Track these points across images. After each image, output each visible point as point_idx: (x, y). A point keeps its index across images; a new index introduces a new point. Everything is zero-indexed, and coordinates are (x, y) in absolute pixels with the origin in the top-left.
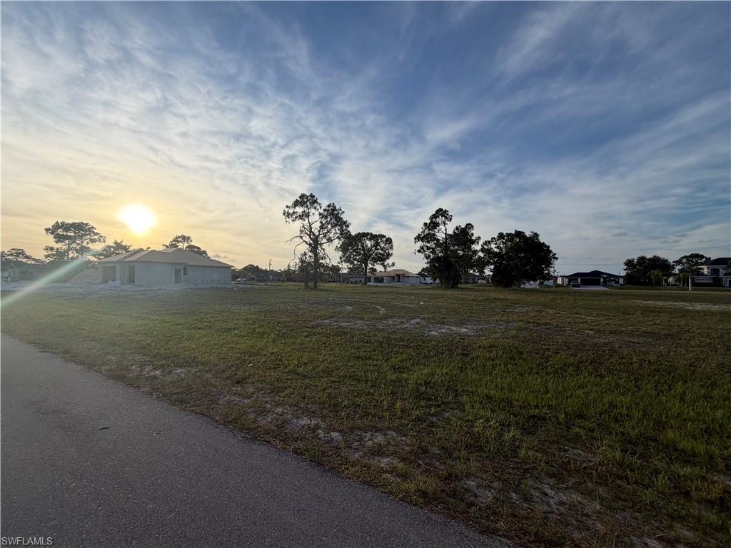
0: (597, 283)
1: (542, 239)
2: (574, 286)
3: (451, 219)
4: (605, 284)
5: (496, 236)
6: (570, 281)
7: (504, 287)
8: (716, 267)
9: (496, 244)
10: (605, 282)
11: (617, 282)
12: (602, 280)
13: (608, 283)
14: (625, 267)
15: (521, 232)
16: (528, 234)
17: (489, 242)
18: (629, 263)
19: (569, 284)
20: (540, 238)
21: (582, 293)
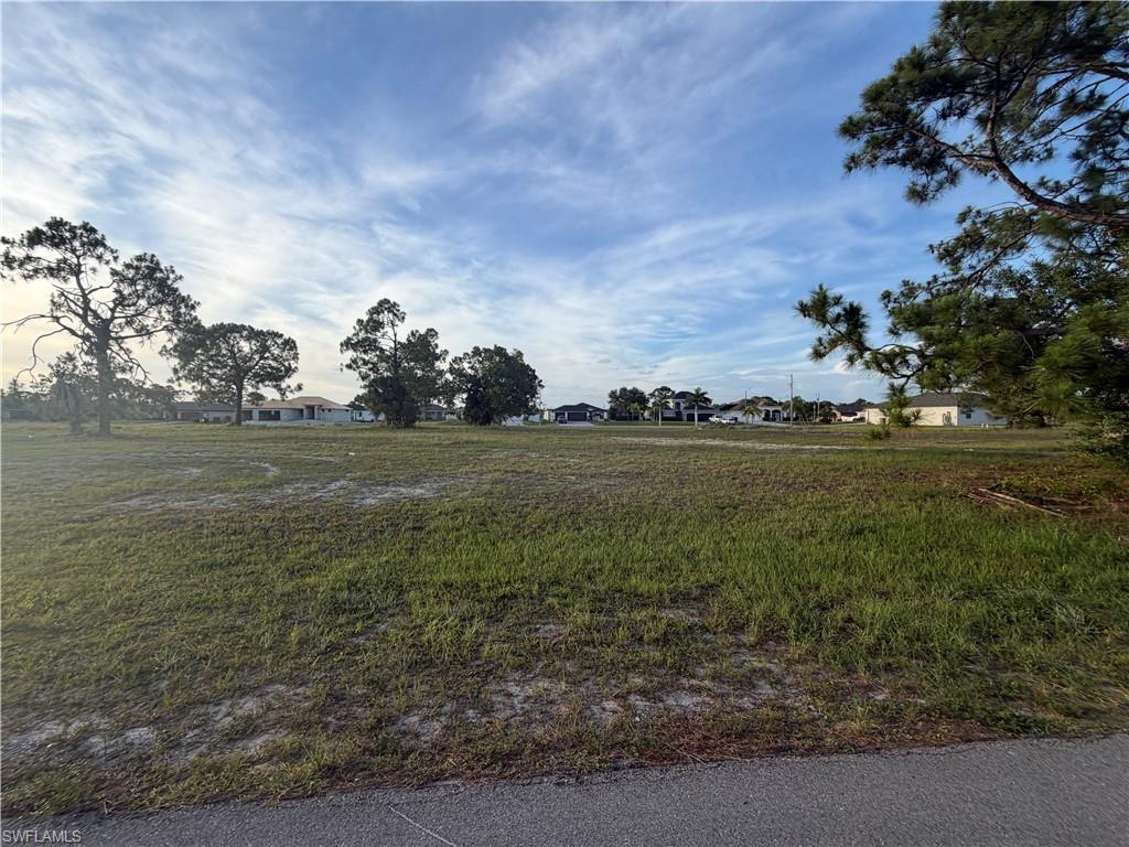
0: (583, 418)
1: (527, 360)
2: (561, 422)
3: (403, 318)
5: (469, 351)
6: (557, 415)
7: (481, 424)
8: (679, 401)
9: (470, 363)
10: (590, 417)
11: (601, 417)
12: (588, 414)
13: (593, 418)
14: (609, 399)
15: (502, 349)
17: (460, 359)
18: (612, 395)
19: (556, 420)
20: (524, 358)
21: (567, 431)
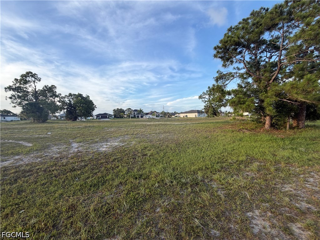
0: (106, 118)
2: (99, 119)
3: (40, 80)
4: (108, 118)
5: (68, 94)
8: (134, 112)
9: (68, 99)
10: (108, 117)
11: (112, 117)
12: (108, 116)
13: (109, 118)
14: (113, 112)
16: (84, 96)
17: (64, 97)
18: (114, 110)
19: (97, 118)
